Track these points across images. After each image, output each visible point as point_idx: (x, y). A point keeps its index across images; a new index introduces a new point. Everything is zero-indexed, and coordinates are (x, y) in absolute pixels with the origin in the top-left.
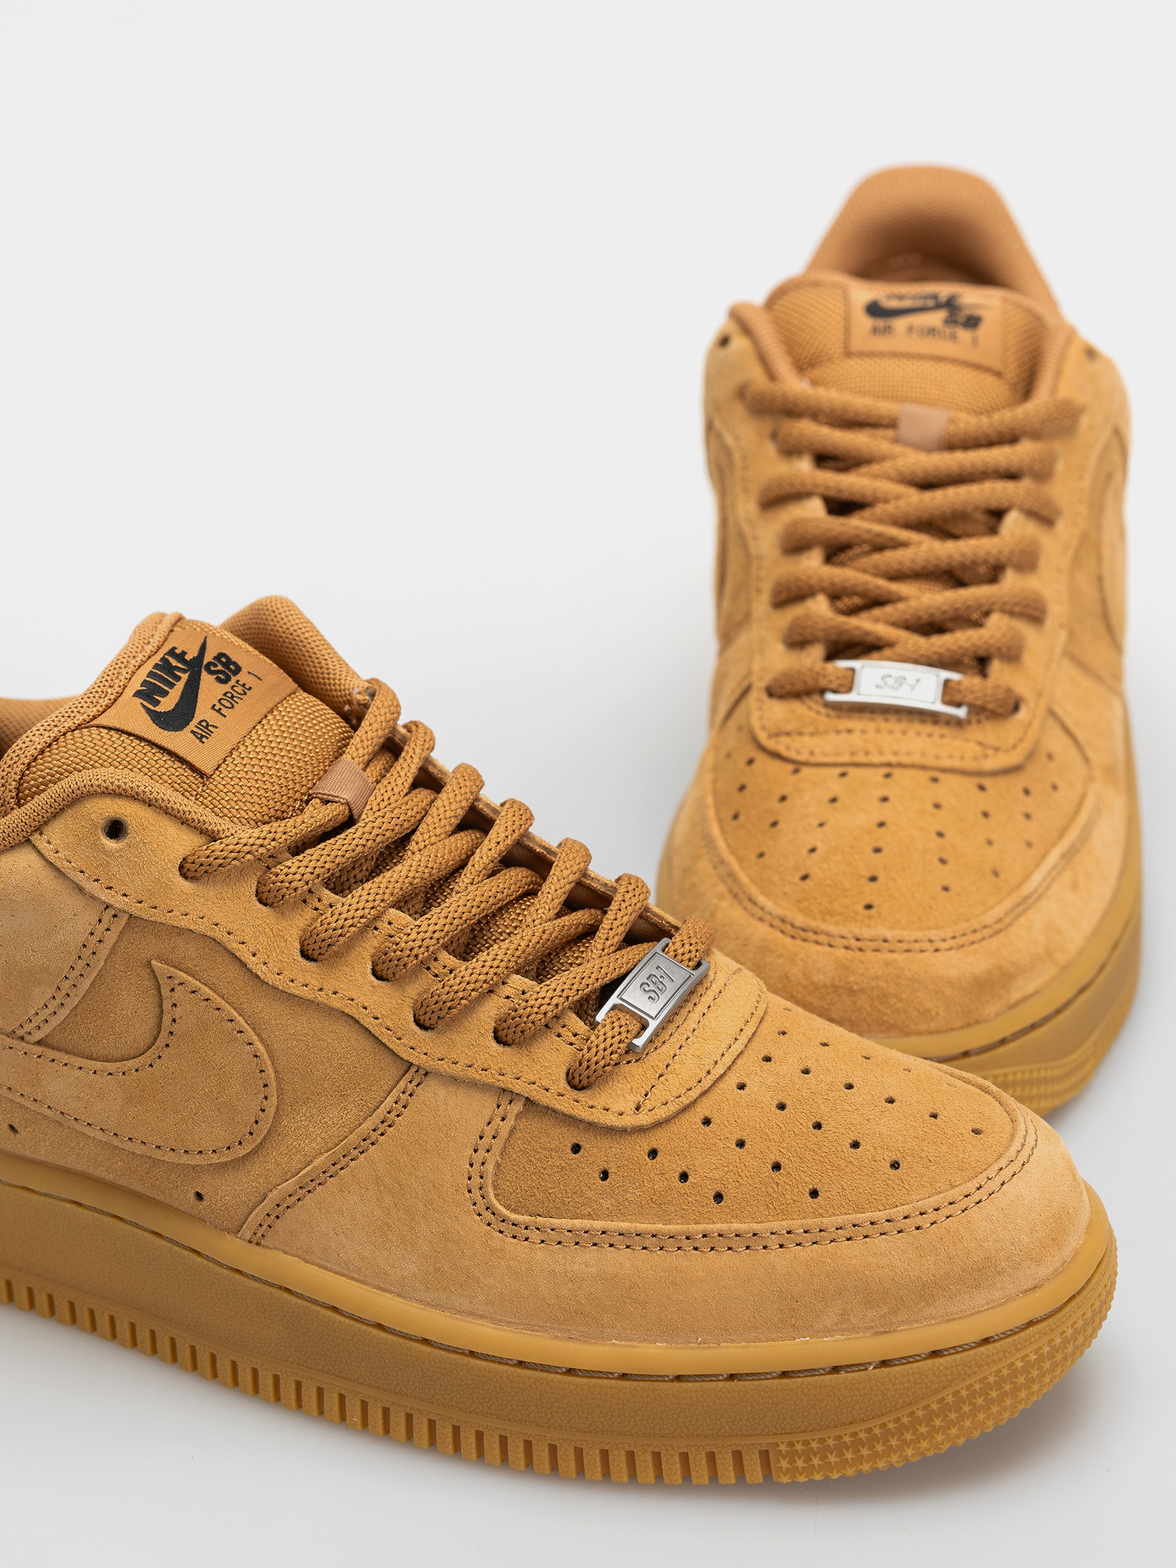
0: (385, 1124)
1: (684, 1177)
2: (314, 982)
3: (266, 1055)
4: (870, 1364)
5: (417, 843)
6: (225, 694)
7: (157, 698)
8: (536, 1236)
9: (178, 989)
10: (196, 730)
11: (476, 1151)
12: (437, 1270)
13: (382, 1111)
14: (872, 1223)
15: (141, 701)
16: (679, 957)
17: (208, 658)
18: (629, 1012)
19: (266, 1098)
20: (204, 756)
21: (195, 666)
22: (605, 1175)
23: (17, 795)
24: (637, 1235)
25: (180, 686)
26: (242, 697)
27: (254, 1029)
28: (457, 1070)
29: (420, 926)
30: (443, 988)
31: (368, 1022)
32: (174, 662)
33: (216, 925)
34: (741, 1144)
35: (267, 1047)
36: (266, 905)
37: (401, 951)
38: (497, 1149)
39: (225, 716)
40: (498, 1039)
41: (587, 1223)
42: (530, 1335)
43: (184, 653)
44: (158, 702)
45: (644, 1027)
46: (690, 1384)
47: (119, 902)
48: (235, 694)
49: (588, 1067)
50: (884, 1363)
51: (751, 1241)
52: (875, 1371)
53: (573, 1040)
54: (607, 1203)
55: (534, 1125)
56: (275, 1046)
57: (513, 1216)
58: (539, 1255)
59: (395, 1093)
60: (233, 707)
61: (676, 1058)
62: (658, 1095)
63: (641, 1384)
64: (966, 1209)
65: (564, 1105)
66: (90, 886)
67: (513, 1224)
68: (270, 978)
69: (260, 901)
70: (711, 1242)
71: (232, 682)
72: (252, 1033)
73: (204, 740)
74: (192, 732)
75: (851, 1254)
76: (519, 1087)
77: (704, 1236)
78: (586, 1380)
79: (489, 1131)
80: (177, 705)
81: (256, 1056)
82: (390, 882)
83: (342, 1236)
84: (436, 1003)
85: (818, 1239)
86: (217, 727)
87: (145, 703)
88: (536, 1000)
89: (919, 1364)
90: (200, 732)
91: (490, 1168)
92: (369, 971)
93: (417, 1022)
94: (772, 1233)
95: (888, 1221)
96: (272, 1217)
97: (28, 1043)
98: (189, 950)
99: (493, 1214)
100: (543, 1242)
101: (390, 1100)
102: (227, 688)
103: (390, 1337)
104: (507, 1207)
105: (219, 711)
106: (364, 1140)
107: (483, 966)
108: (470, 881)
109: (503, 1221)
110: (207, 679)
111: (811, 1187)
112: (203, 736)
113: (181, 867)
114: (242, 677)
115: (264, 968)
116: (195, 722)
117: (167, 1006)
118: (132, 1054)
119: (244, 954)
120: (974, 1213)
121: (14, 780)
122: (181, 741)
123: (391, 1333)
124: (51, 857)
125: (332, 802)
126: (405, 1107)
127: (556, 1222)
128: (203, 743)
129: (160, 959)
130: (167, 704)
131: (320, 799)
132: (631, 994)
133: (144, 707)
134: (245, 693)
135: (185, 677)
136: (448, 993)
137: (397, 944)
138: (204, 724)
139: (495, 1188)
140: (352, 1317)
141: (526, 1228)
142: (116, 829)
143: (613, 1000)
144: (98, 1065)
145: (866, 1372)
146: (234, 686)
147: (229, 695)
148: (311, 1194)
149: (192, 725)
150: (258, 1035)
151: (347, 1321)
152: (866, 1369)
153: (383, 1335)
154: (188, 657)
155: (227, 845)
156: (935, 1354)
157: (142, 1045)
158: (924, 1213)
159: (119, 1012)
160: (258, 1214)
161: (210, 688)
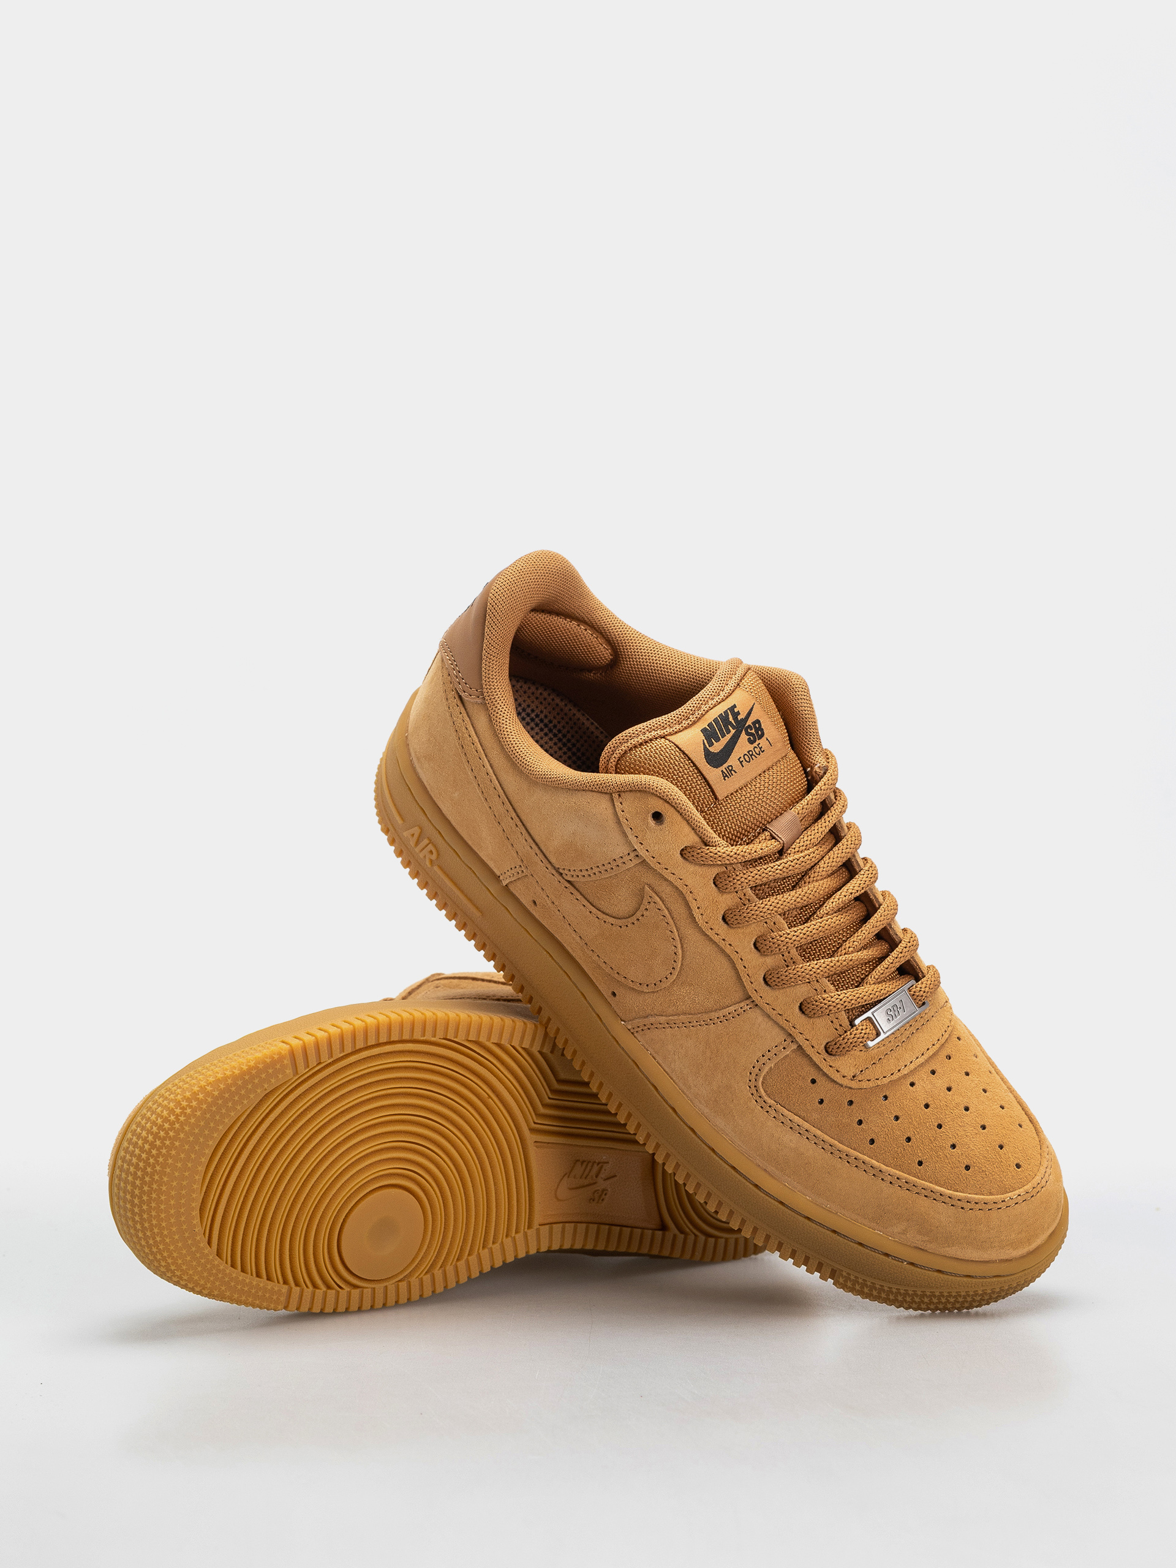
0: (725, 1018)
1: (860, 1122)
2: (722, 934)
3: (681, 956)
4: (906, 1261)
5: (809, 877)
6: (748, 752)
7: (713, 741)
8: (773, 1113)
9: (652, 904)
10: (724, 770)
11: (763, 1056)
12: (716, 1101)
13: (726, 1011)
14: (941, 1195)
15: (704, 738)
16: (915, 997)
17: (749, 723)
18: (873, 1023)
19: (671, 974)
20: (723, 788)
21: (741, 725)
22: (821, 1102)
23: (618, 761)
24: (822, 1140)
25: (728, 737)
26: (757, 756)
27: (681, 940)
28: (773, 1014)
29: (789, 934)
30: (785, 972)
31: (740, 967)
32: (731, 719)
33: (687, 886)
34: (897, 1118)
35: (683, 951)
36: (716, 886)
37: (773, 943)
38: (776, 1060)
39: (743, 766)
40: (800, 1008)
41: (801, 1121)
42: (747, 1157)
43: (738, 713)
44: (713, 744)
45: (878, 1034)
46: (813, 1224)
47: (642, 853)
48: (754, 753)
49: (839, 1047)
50: (912, 1264)
51: (878, 1173)
52: (907, 1265)
53: (838, 1027)
54: (815, 1116)
55: (800, 1060)
56: (688, 953)
57: (766, 1098)
58: (770, 1123)
59: (736, 1007)
60: (749, 762)
61: (887, 1056)
62: (867, 1074)
63: (790, 1212)
64: (991, 1209)
65: (816, 1058)
66: (631, 837)
67: (764, 1101)
68: (701, 923)
69: (714, 883)
70: (858, 1164)
71: (755, 745)
72: (679, 943)
73: (726, 778)
74: (722, 771)
75: (923, 1204)
76: (800, 1039)
77: (855, 1158)
78: (764, 1195)
79: (774, 1050)
80: (722, 750)
81: (676, 954)
82: (785, 901)
83: (677, 1057)
84: (778, 978)
85: (910, 1189)
86: (736, 772)
87: (705, 741)
88: (829, 1001)
89: (930, 1273)
90: (726, 772)
91: (766, 1069)
92: (752, 943)
93: (764, 979)
94: (889, 1175)
95: (949, 1197)
96: (646, 1027)
97: (564, 878)
98: (666, 890)
99: (757, 1090)
100: (774, 1117)
101: (732, 1009)
102: (751, 747)
103: (677, 1118)
104: (765, 1092)
105: (741, 762)
106: (710, 1020)
107: (811, 970)
108: (827, 912)
109: (760, 1097)
110: (744, 737)
111: (920, 1159)
112: (727, 776)
113: (683, 850)
114: (762, 742)
115: (700, 916)
116: (726, 765)
117: (642, 907)
118: (614, 915)
119: (693, 905)
120: (994, 1213)
121: (620, 753)
122: (713, 774)
123: (678, 1117)
124: (620, 813)
125: (776, 839)
126: (738, 1015)
127: (786, 1112)
128: (725, 780)
129: (650, 886)
130: (717, 747)
131: (771, 834)
132: (879, 1015)
133: (704, 742)
134: (759, 754)
135: (733, 731)
136: (786, 976)
137: (773, 939)
138: (730, 768)
139: (764, 1079)
140: (663, 1098)
141: (770, 1106)
142: (657, 816)
143: (869, 1014)
144: (594, 910)
145: (901, 1263)
146: (756, 747)
147: (751, 753)
148: (671, 1029)
149: (723, 768)
150: (682, 944)
151: (660, 1098)
152: (903, 1262)
153: (674, 1115)
154: (740, 718)
155: (710, 852)
156: (939, 1271)
157: (621, 914)
158: (969, 1202)
159: (617, 895)
160: (641, 1022)
161: (743, 745)
